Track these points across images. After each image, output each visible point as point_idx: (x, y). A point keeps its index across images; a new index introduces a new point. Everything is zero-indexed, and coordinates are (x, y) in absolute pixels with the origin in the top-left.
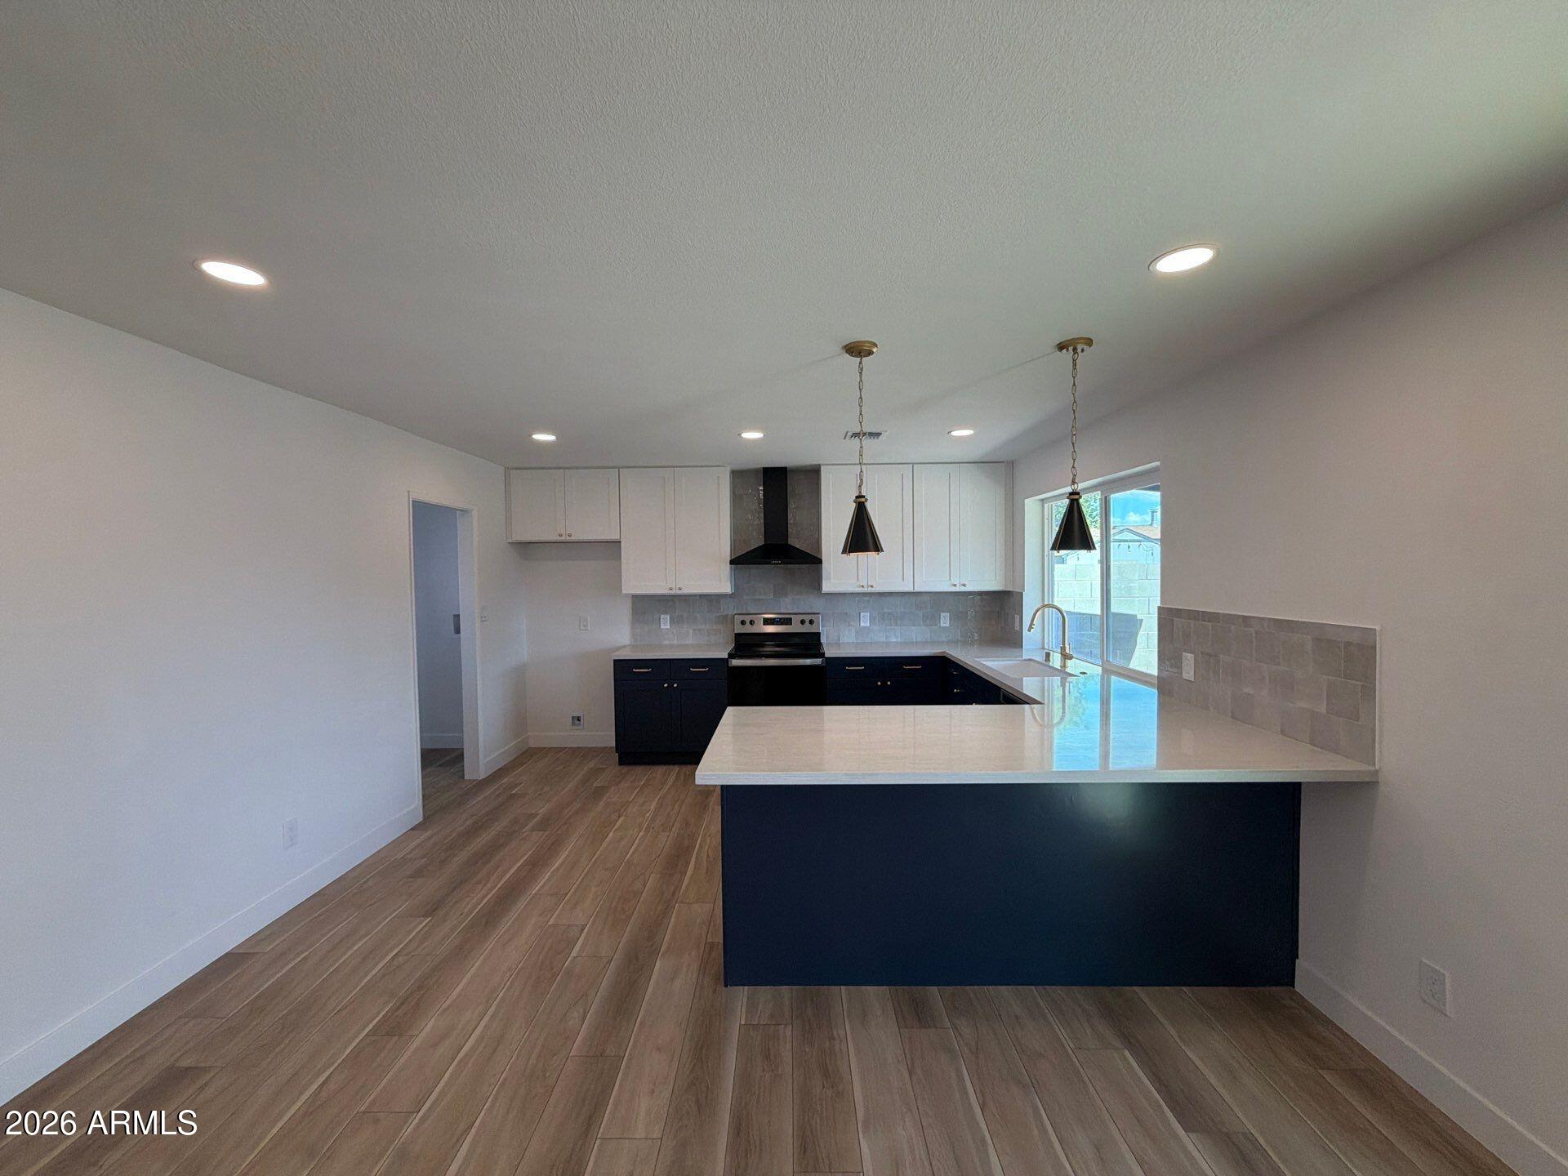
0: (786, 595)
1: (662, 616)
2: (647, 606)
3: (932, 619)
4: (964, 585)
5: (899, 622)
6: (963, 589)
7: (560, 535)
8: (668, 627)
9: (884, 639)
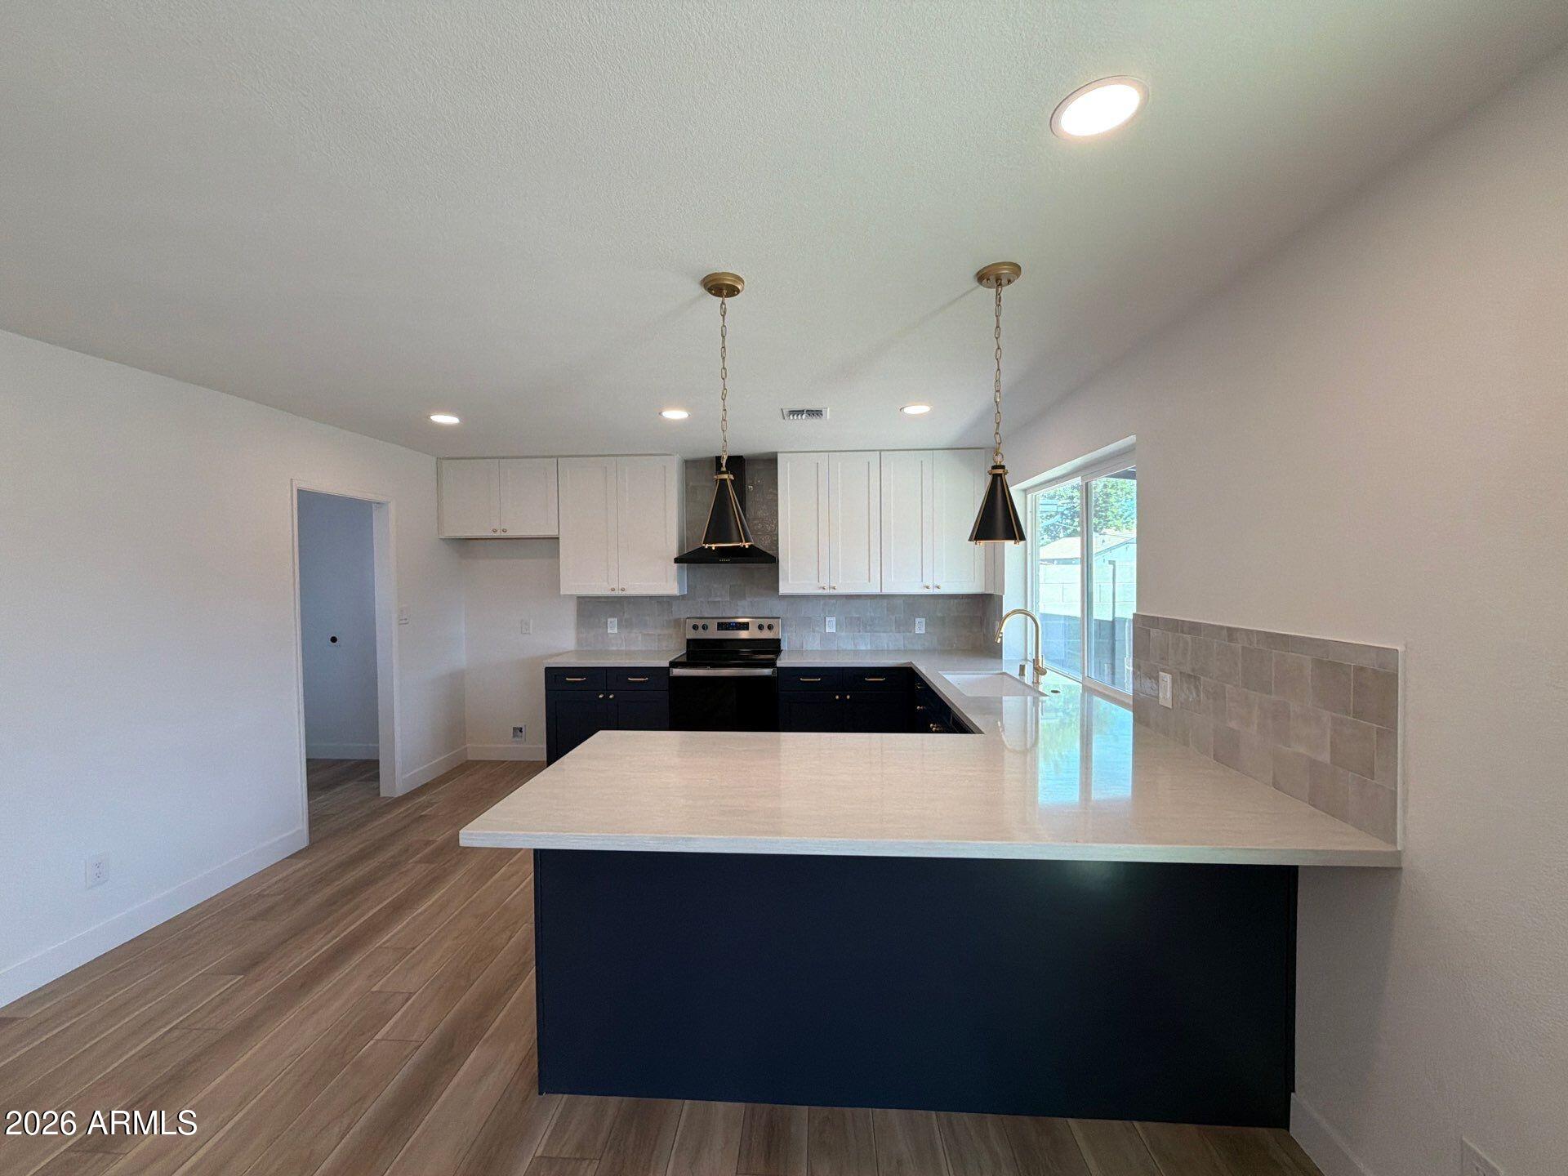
0: (743, 597)
1: (609, 620)
2: (592, 608)
3: (905, 625)
4: (938, 587)
5: (868, 628)
6: (937, 592)
7: (495, 531)
8: (616, 631)
9: (852, 647)
